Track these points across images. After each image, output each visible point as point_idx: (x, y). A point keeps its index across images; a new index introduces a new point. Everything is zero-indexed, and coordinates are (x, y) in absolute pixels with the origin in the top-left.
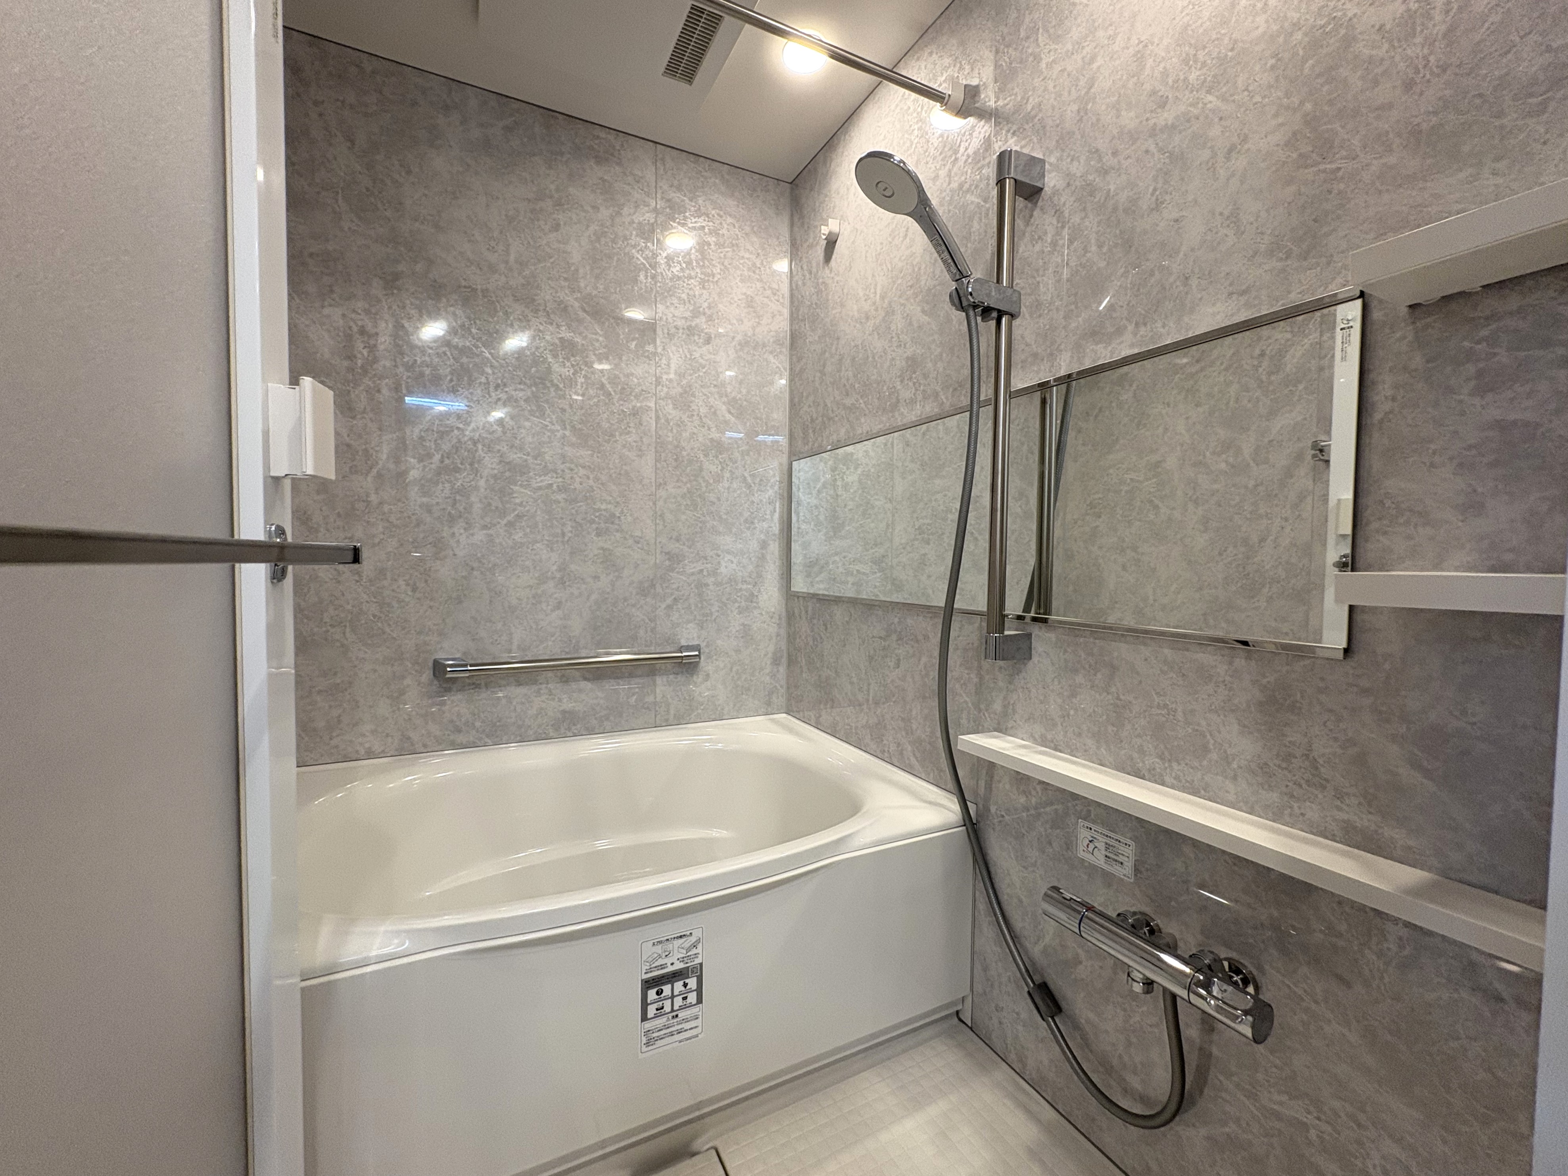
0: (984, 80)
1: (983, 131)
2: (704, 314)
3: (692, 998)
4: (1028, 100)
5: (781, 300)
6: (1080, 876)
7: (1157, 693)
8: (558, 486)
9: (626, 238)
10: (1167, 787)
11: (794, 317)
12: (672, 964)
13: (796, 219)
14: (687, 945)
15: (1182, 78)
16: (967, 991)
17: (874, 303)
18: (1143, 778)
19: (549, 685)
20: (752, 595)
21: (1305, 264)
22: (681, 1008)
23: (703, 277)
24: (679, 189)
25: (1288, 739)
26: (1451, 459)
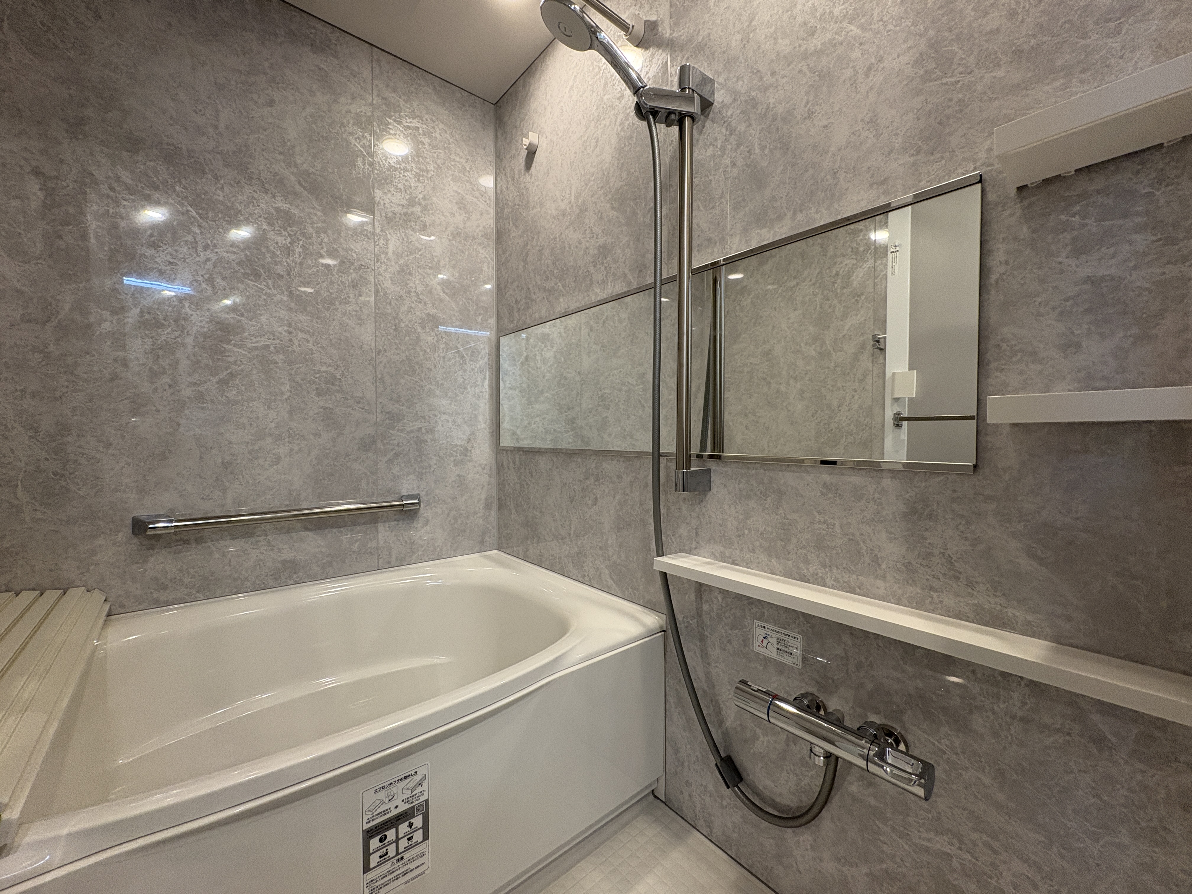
0: (661, 16)
1: (661, 58)
2: (420, 204)
3: (418, 836)
4: (699, 32)
5: (488, 202)
6: (756, 667)
7: (818, 512)
8: (275, 348)
9: (343, 125)
10: (829, 587)
11: (499, 216)
12: (396, 807)
13: (499, 135)
14: (411, 785)
15: (828, 11)
16: (662, 772)
17: (570, 202)
18: (808, 581)
19: (268, 537)
20: (466, 449)
21: (932, 158)
22: (407, 849)
23: (418, 171)
24: (395, 90)
25: (928, 541)
26: (1054, 309)
